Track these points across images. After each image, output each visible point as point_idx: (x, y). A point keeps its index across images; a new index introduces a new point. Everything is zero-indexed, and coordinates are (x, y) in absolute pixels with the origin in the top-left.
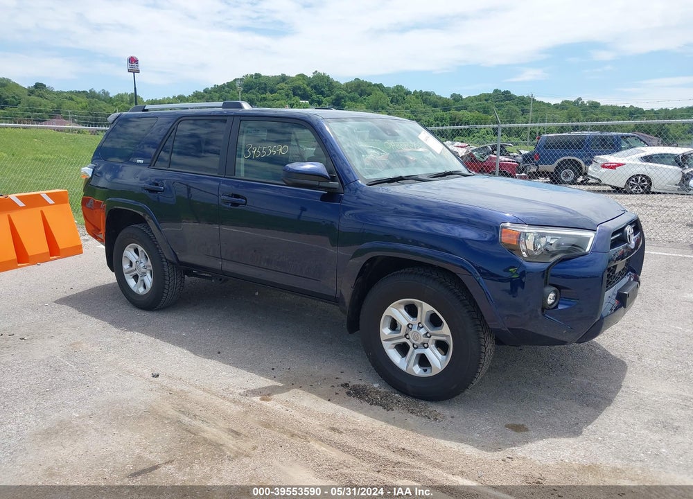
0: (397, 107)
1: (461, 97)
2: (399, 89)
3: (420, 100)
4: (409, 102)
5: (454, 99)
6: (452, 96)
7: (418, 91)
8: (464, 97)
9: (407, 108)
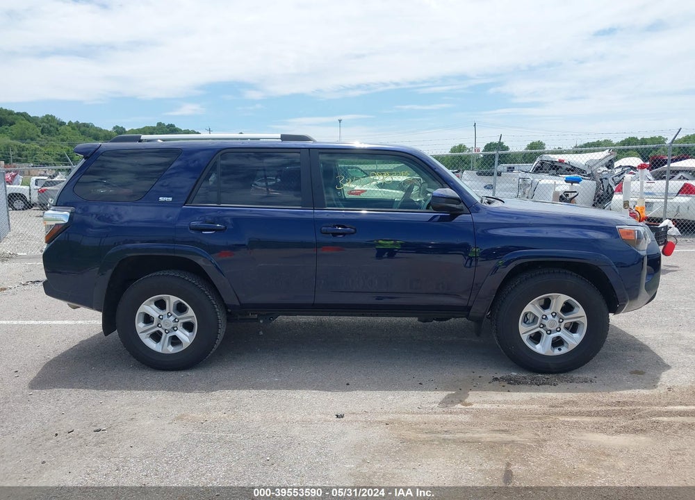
0: (49, 138)
1: (124, 129)
2: (50, 119)
3: (77, 132)
4: (65, 134)
5: (116, 132)
6: (114, 128)
7: (73, 121)
8: (127, 130)
9: (63, 140)
